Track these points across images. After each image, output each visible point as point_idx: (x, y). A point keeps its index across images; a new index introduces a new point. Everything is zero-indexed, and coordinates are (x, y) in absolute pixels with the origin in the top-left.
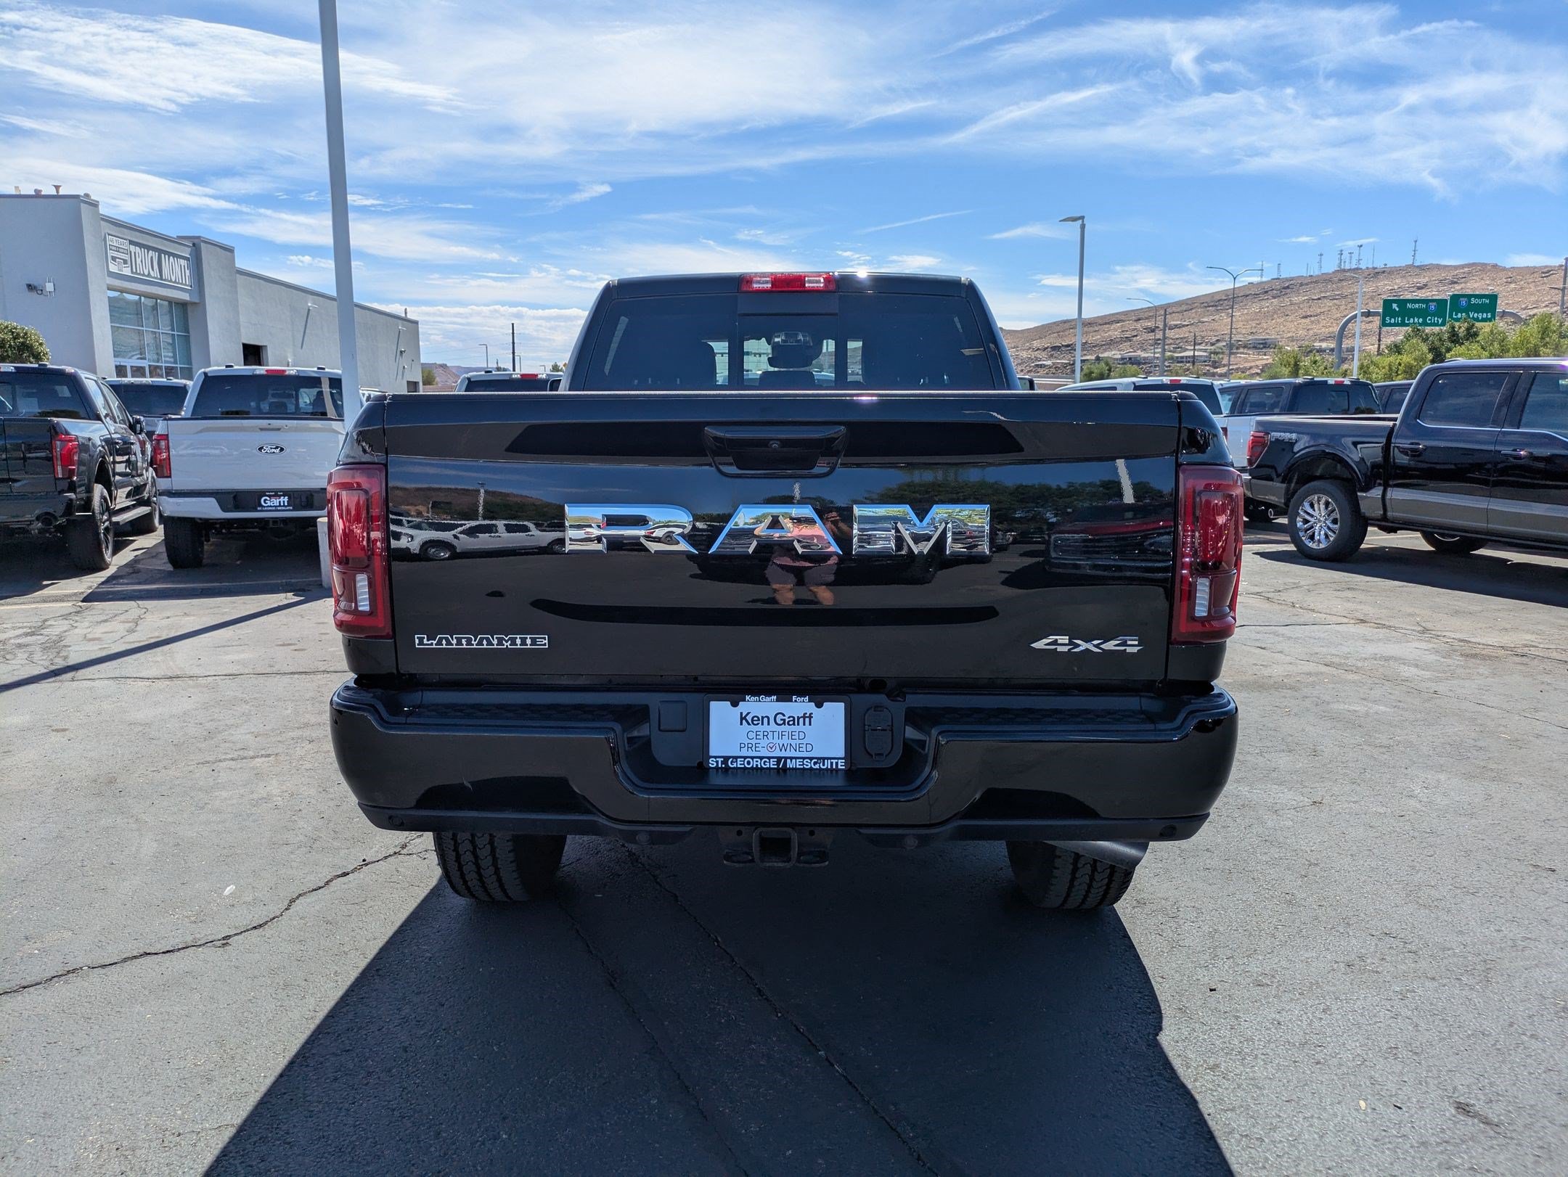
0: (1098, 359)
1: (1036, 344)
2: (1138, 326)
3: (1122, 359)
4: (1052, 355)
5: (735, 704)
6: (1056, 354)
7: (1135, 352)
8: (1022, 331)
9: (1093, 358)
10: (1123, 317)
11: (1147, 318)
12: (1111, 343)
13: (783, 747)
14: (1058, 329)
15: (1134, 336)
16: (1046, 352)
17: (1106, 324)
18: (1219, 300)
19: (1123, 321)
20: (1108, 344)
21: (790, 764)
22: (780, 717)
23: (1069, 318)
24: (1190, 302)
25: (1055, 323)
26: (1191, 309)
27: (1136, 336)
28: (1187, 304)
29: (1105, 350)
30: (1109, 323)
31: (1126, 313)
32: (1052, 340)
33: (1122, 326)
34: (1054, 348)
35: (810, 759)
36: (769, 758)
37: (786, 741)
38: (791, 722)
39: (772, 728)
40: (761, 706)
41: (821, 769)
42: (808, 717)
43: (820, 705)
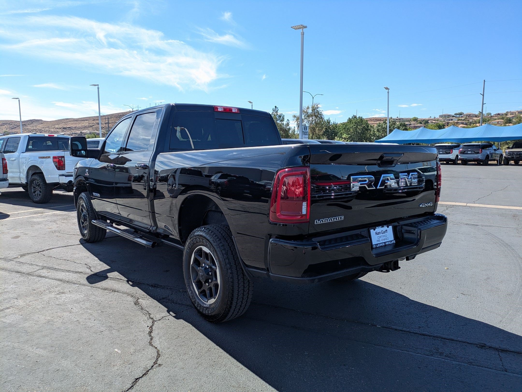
0: (81, 132)
1: (56, 126)
2: (94, 122)
3: (90, 133)
4: (63, 131)
5: (374, 230)
6: (65, 130)
7: (94, 131)
8: (50, 122)
9: (79, 132)
10: (88, 119)
11: (97, 120)
12: (85, 128)
13: (384, 240)
14: (65, 121)
15: (93, 126)
16: (61, 129)
17: (82, 121)
18: (120, 116)
19: (89, 120)
20: (84, 128)
21: (387, 244)
22: (382, 232)
23: (68, 118)
24: (111, 115)
25: (63, 119)
26: (112, 118)
27: (94, 125)
28: (110, 116)
29: (83, 130)
30: (83, 121)
31: (89, 118)
32: (63, 125)
33: (89, 122)
34: (64, 128)
35: (390, 241)
36: (383, 243)
37: (384, 238)
38: (384, 232)
39: (382, 235)
40: (379, 229)
41: (392, 244)
42: (386, 231)
43: (388, 227)
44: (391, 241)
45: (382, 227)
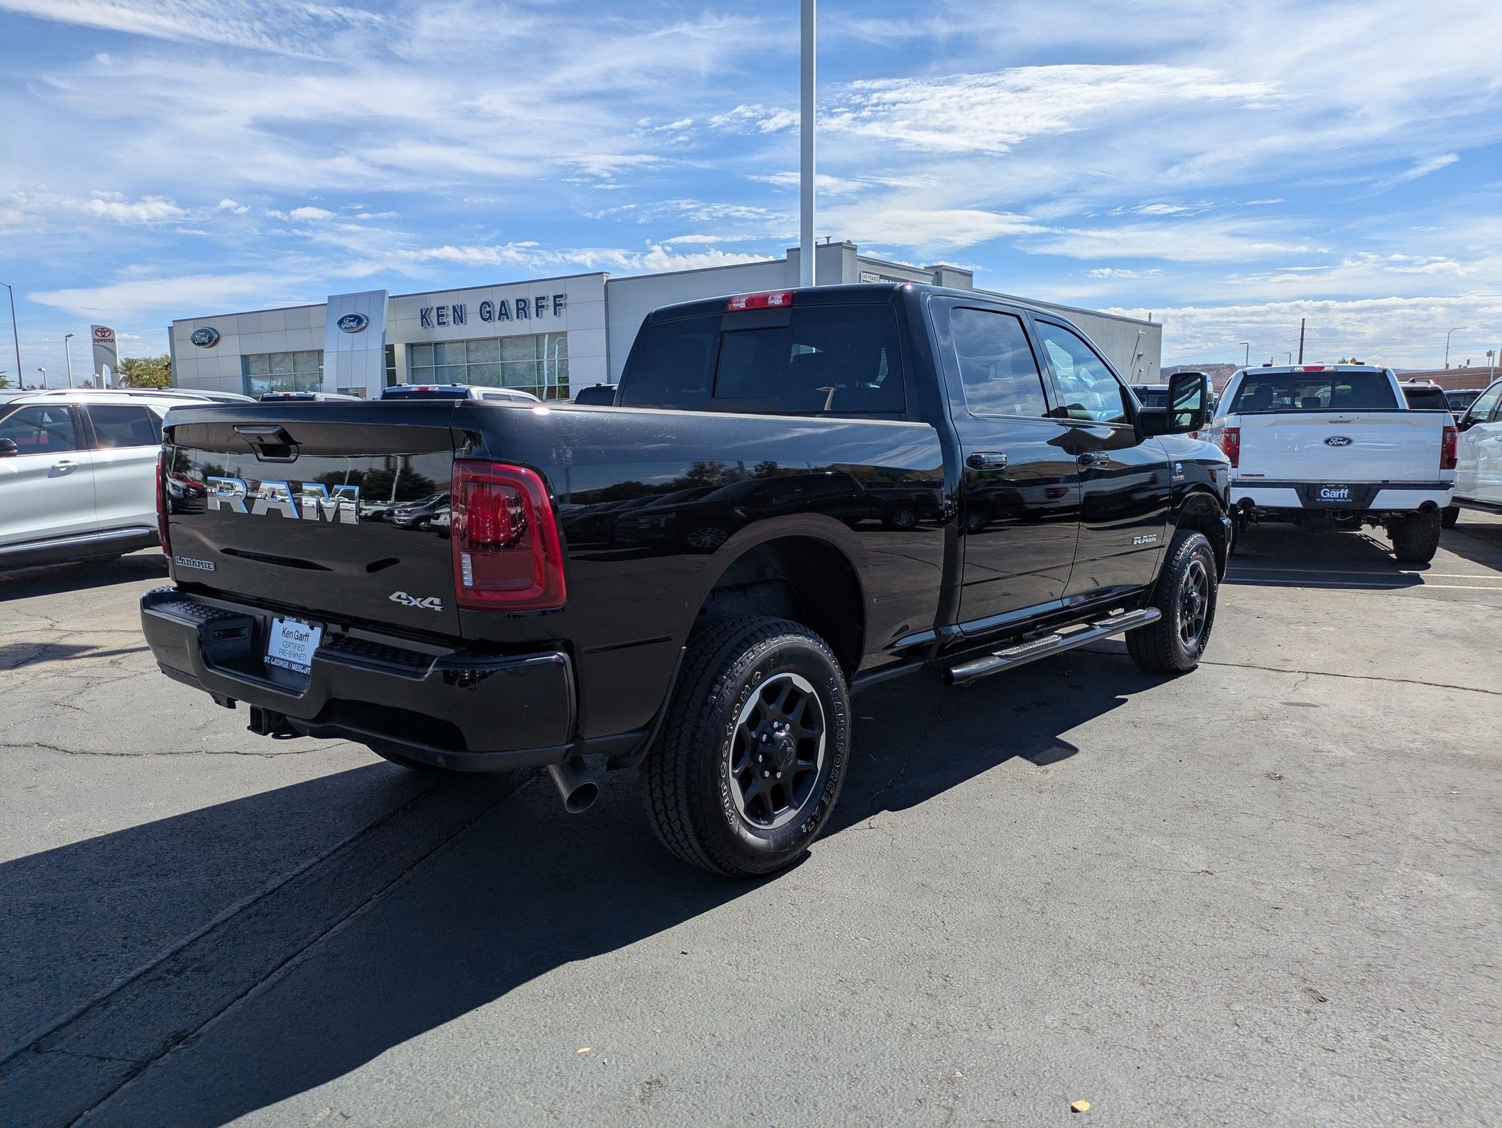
5: (281, 621)
21: (294, 667)
22: (297, 633)
35: (301, 665)
36: (287, 661)
37: (296, 651)
38: (300, 638)
39: (293, 641)
40: (291, 624)
41: (303, 674)
42: (307, 635)
43: (312, 628)
44: (305, 667)
45: (297, 621)
